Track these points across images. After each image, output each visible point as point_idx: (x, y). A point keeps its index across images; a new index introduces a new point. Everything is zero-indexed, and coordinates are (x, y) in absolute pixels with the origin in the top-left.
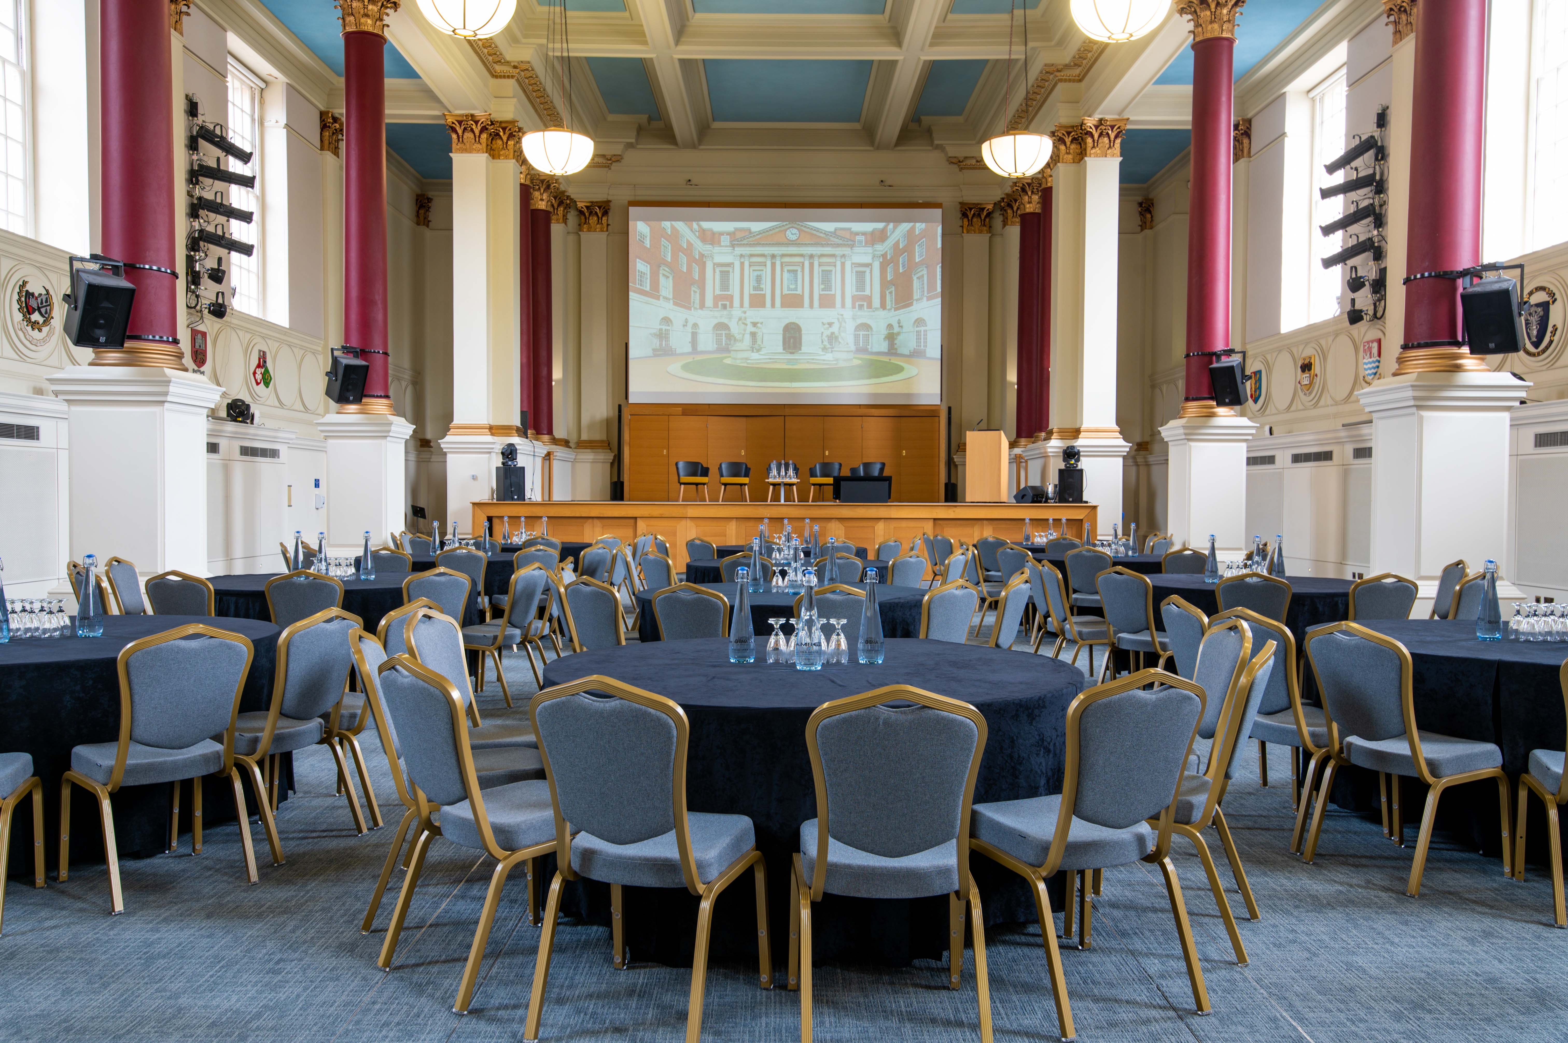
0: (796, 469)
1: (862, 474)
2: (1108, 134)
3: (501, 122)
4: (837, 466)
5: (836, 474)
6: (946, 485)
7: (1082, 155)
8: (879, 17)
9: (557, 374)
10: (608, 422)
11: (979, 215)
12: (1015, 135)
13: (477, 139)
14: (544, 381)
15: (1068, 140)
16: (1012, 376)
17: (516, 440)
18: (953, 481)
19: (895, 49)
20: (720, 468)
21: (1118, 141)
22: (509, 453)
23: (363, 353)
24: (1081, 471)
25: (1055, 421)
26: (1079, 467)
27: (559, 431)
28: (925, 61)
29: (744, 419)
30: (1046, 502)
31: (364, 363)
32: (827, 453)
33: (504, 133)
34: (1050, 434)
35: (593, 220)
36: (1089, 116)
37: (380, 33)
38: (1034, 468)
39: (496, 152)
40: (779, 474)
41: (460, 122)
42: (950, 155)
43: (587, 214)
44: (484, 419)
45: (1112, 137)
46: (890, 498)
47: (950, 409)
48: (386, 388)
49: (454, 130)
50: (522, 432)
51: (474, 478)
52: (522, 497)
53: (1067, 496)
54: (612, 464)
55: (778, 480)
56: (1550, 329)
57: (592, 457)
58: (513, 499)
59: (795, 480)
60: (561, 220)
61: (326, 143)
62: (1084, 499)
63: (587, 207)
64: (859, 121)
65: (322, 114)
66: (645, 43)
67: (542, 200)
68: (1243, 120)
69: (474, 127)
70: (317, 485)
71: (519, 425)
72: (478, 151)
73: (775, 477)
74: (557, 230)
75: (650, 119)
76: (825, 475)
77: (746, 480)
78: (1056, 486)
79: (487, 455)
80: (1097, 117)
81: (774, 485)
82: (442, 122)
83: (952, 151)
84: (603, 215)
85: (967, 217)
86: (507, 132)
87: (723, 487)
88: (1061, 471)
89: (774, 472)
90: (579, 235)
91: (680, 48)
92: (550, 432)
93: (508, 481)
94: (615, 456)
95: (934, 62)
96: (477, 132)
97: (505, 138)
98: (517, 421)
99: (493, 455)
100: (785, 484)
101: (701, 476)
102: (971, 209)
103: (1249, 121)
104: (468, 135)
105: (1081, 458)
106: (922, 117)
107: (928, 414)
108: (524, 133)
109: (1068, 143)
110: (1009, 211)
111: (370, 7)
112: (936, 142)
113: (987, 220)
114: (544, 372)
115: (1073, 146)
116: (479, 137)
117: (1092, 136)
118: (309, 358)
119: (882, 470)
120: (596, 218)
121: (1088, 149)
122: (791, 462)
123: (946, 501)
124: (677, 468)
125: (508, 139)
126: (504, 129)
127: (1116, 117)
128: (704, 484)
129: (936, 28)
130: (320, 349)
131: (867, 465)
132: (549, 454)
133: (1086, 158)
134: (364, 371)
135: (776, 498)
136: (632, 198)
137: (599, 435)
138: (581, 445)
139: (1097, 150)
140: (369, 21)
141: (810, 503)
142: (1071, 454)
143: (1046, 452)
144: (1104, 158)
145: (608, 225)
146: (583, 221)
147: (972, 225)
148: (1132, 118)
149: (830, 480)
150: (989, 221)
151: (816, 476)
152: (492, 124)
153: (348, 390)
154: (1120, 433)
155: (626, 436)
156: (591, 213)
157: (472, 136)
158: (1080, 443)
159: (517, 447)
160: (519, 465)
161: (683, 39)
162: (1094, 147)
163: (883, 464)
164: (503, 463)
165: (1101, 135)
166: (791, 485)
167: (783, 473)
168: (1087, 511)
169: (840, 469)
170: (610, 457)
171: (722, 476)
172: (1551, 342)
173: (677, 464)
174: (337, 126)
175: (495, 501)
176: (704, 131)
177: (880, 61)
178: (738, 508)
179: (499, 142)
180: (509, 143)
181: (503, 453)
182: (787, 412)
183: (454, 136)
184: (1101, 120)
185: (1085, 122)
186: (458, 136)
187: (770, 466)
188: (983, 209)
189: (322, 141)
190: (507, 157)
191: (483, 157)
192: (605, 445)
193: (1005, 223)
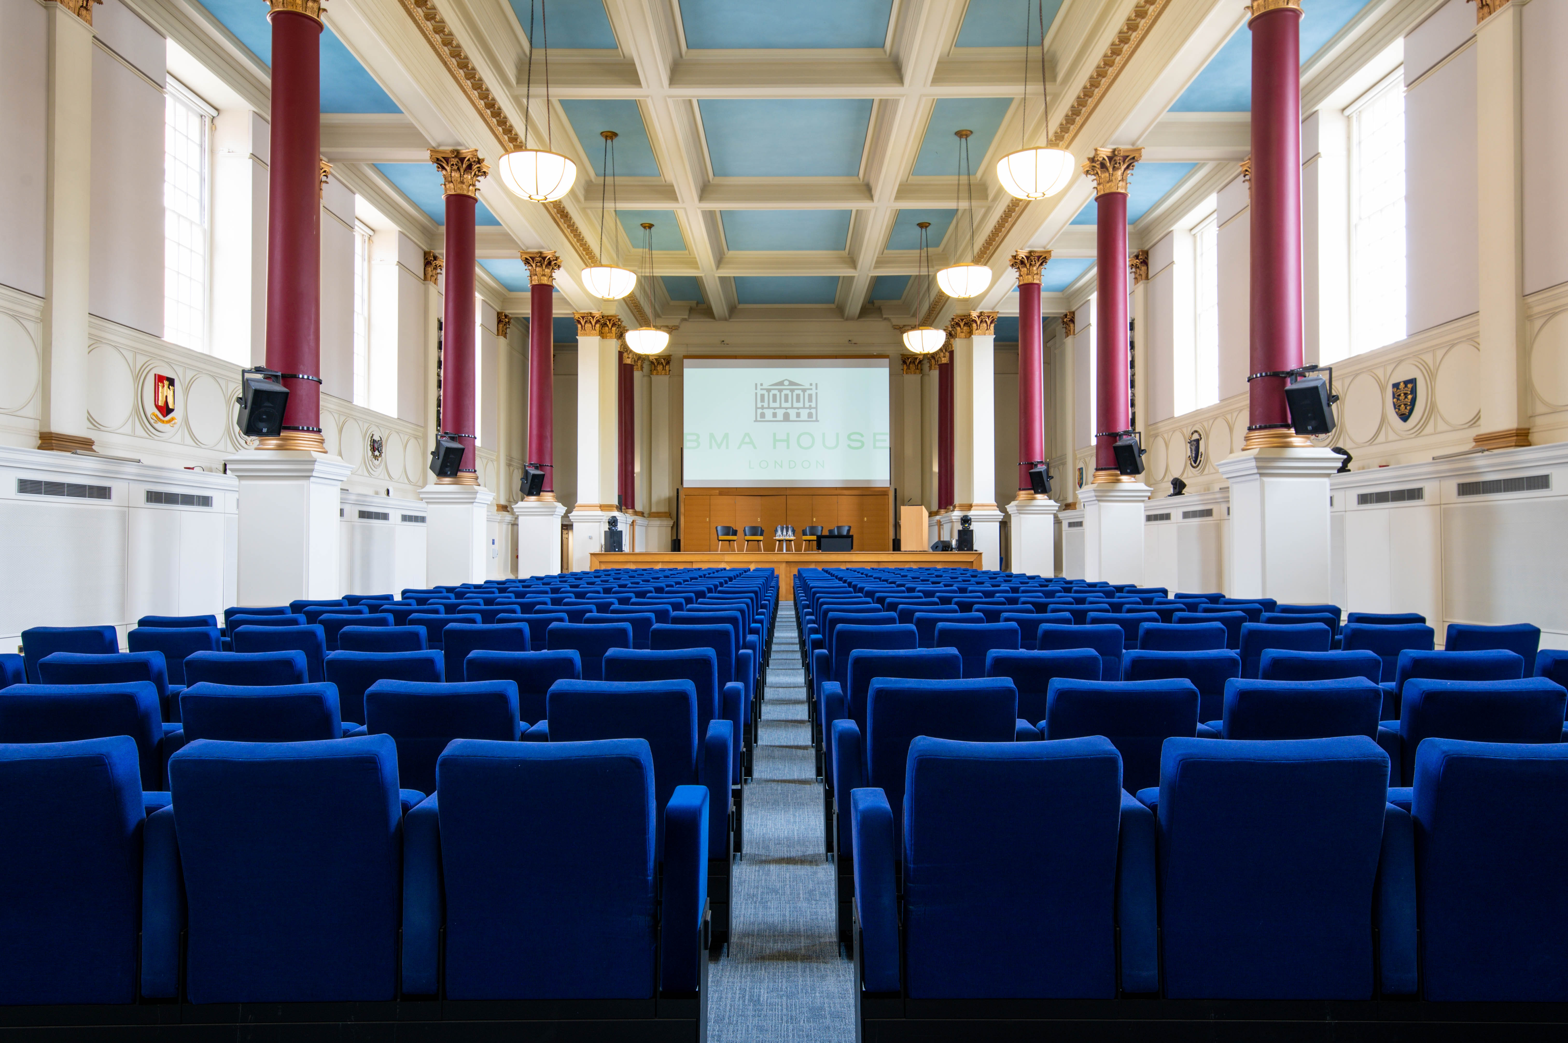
0: (794, 531)
1: (836, 534)
2: (986, 321)
3: (608, 316)
4: (820, 529)
5: (819, 534)
6: (894, 540)
7: (971, 333)
8: (842, 252)
9: (637, 469)
10: (670, 500)
11: (914, 363)
12: (922, 330)
13: (593, 327)
14: (630, 474)
15: (962, 324)
16: (936, 468)
17: (616, 514)
18: (898, 538)
19: (853, 270)
20: (744, 531)
21: (993, 325)
22: (613, 522)
23: (540, 467)
24: (972, 531)
25: (958, 500)
26: (971, 528)
27: (638, 507)
28: (872, 277)
29: (760, 497)
30: (951, 550)
31: (542, 473)
32: (814, 520)
33: (610, 323)
34: (955, 507)
35: (660, 368)
36: (974, 310)
37: (551, 284)
38: (946, 529)
39: (605, 335)
40: (782, 534)
41: (583, 318)
42: (894, 324)
43: (656, 364)
44: (596, 501)
45: (989, 323)
46: (852, 548)
47: (896, 490)
48: (552, 487)
49: (579, 322)
50: (619, 509)
51: (590, 538)
52: (621, 550)
53: (963, 547)
54: (672, 528)
55: (782, 538)
56: (1200, 454)
57: (659, 523)
58: (615, 551)
59: (792, 538)
60: (640, 369)
61: (500, 331)
62: (974, 549)
63: (656, 359)
64: (834, 303)
65: (498, 313)
66: (698, 268)
67: (628, 358)
68: (1070, 312)
69: (592, 320)
70: (493, 543)
71: (617, 504)
72: (594, 335)
73: (780, 536)
74: (637, 375)
75: (698, 304)
76: (812, 534)
77: (761, 538)
78: (957, 541)
79: (599, 524)
80: (979, 311)
81: (779, 541)
82: (572, 316)
83: (895, 321)
84: (666, 364)
85: (906, 363)
86: (612, 322)
87: (746, 542)
88: (959, 531)
89: (779, 532)
90: (651, 377)
91: (719, 271)
92: (633, 507)
93: (612, 539)
94: (674, 522)
95: (878, 277)
96: (593, 323)
97: (610, 326)
98: (615, 502)
99: (602, 523)
100: (786, 540)
101: (732, 535)
102: (908, 359)
103: (1073, 313)
104: (588, 326)
105: (972, 523)
106: (875, 301)
107: (881, 493)
108: (627, 330)
109: (962, 326)
110: (933, 361)
111: (546, 270)
112: (884, 316)
113: (919, 365)
114: (630, 468)
115: (965, 328)
116: (595, 326)
117: (976, 322)
118: (490, 463)
119: (849, 531)
120: (661, 366)
121: (974, 331)
122: (790, 526)
123: (893, 551)
124: (717, 531)
125: (612, 326)
126: (610, 320)
127: (991, 311)
128: (734, 541)
129: (877, 257)
130: (495, 458)
131: (839, 528)
132: (633, 522)
133: (972, 336)
134: (542, 477)
135: (780, 549)
136: (685, 353)
137: (663, 509)
138: (652, 515)
139: (979, 331)
140: (546, 278)
141: (803, 552)
142: (966, 520)
143: (952, 519)
144: (984, 336)
145: (670, 370)
146: (653, 368)
147: (909, 369)
148: (1000, 311)
149: (814, 538)
150: (921, 366)
151: (807, 535)
152: (603, 318)
153: (533, 488)
154: (998, 507)
155: (682, 509)
156: (658, 363)
157: (590, 326)
158: (972, 513)
159: (618, 518)
160: (619, 529)
161: (721, 266)
162: (977, 329)
163: (850, 527)
164: (609, 529)
165: (981, 322)
166: (790, 541)
167: (785, 533)
168: (975, 556)
169: (822, 530)
170: (671, 523)
171: (746, 535)
172: (1200, 461)
173: (716, 528)
174: (507, 320)
175: (603, 552)
176: (732, 311)
177: (844, 277)
178: (756, 555)
179: (607, 328)
180: (613, 329)
181: (609, 522)
182: (788, 492)
183: (579, 326)
184: (981, 313)
185: (971, 314)
186: (582, 326)
187: (776, 528)
188: (916, 358)
189: (498, 330)
190: (611, 338)
191: (597, 338)
192: (667, 515)
193: (930, 369)
